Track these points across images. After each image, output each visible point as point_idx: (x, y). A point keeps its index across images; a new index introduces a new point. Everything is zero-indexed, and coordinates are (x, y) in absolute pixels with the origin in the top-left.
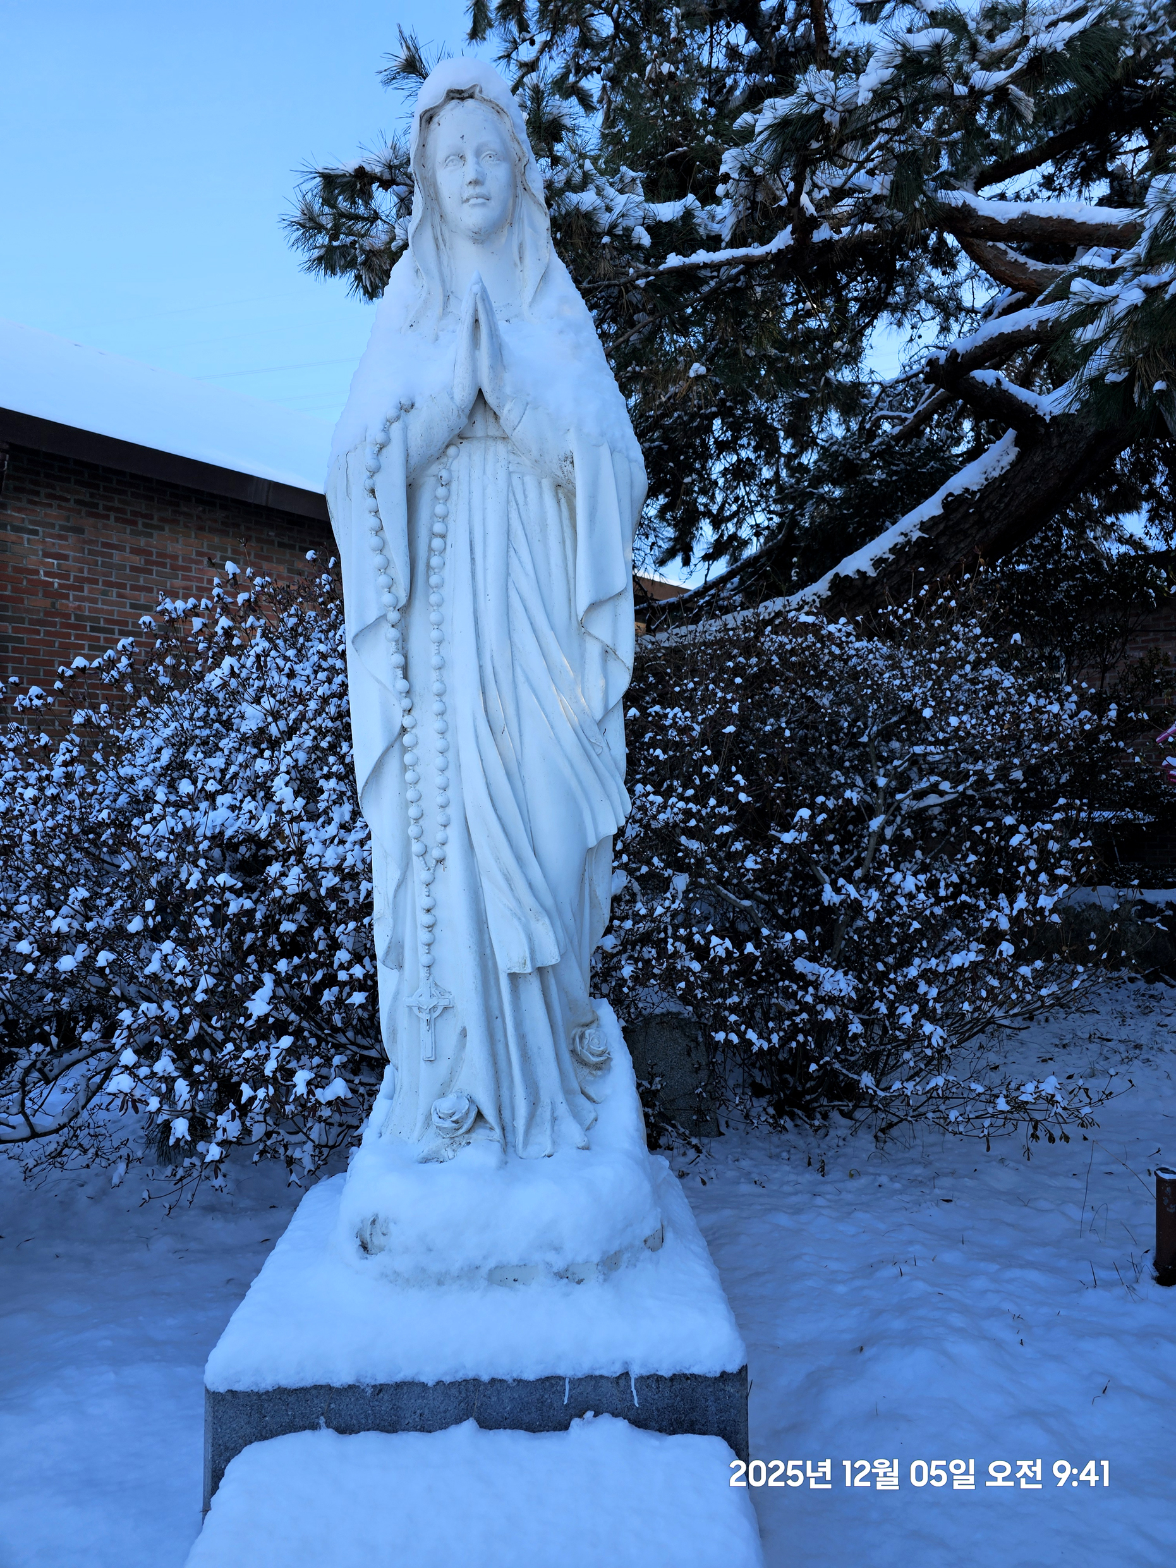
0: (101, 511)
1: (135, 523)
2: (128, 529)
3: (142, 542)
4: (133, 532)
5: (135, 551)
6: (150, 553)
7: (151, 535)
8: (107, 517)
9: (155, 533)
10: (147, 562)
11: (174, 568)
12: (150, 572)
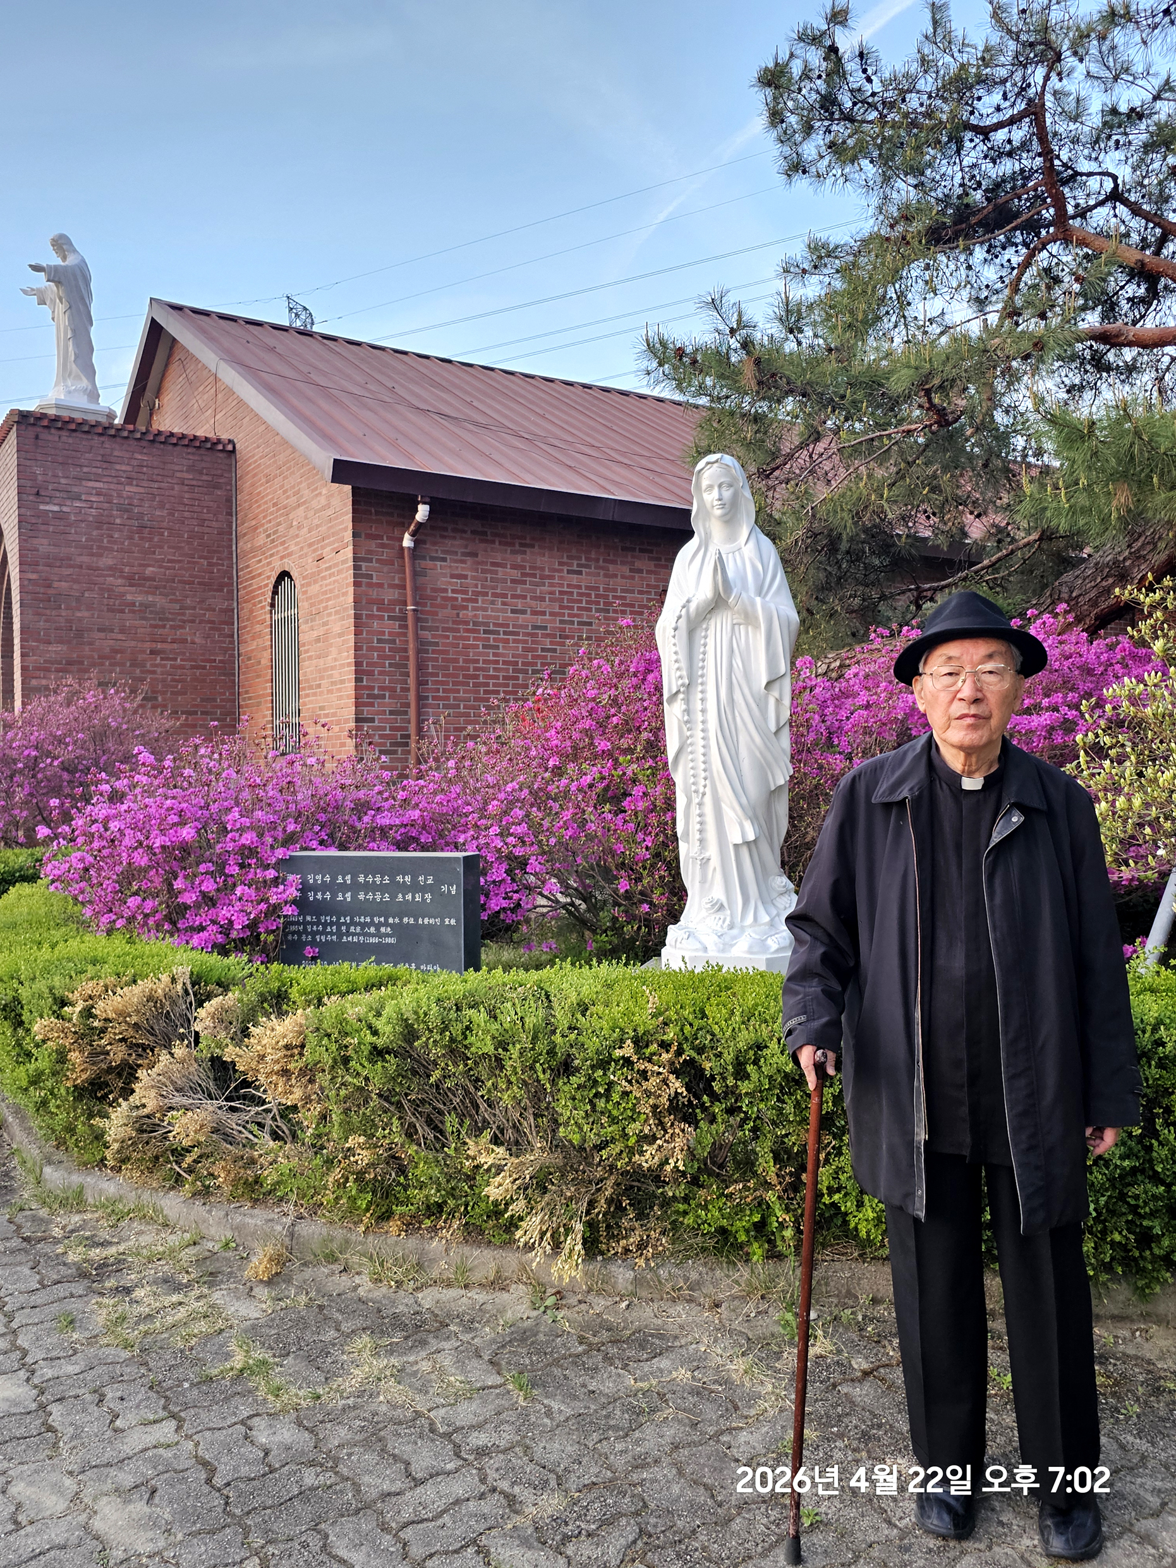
0: (489, 538)
1: (513, 545)
2: (509, 549)
3: (519, 558)
4: (513, 552)
5: (513, 567)
6: (524, 567)
7: (524, 553)
8: (493, 542)
9: (528, 550)
10: (523, 575)
11: (542, 577)
12: (525, 583)
